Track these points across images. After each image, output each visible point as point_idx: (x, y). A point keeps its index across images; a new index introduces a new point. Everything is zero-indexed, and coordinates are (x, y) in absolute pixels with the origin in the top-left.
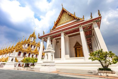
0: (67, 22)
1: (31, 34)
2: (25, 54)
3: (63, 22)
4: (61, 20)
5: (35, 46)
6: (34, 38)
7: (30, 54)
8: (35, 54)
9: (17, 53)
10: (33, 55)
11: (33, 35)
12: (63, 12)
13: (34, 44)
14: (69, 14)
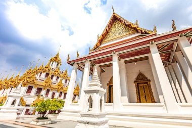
0: (121, 37)
1: (53, 57)
2: (39, 90)
3: (114, 37)
4: (110, 33)
5: (58, 78)
6: (58, 63)
7: (48, 91)
8: (58, 91)
9: (25, 89)
10: (54, 93)
11: (56, 58)
12: (115, 19)
13: (57, 73)
14: (127, 23)
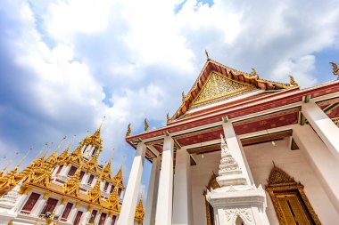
1: (89, 135)
2: (52, 203)
3: (213, 97)
4: (205, 91)
5: (92, 177)
6: (97, 148)
7: (70, 206)
8: (89, 208)
9: (22, 199)
10: (80, 213)
11: (94, 138)
13: (92, 167)
14: (235, 73)
